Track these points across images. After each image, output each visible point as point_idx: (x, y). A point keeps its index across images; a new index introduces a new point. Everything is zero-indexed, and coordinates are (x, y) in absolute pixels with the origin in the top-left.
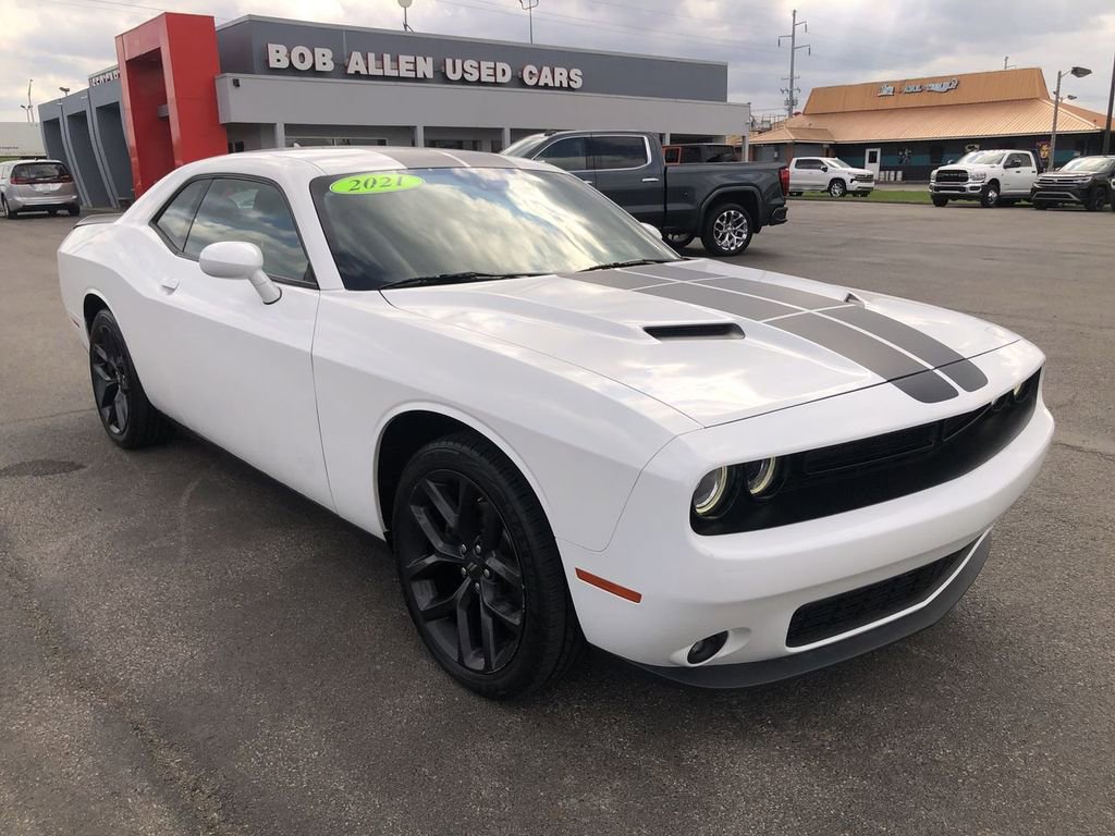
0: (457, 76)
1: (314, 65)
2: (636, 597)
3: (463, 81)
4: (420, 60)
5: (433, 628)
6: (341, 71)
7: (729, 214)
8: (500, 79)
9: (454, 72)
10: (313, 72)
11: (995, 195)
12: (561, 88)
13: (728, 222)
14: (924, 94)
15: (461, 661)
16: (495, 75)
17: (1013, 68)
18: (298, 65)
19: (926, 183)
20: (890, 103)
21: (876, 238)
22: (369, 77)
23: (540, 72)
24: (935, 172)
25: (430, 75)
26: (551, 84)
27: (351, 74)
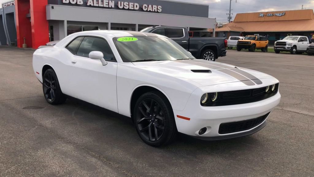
0: (122, 7)
1: (77, 2)
2: (189, 119)
3: (123, 9)
4: (110, 2)
5: (142, 134)
6: (85, 4)
7: (208, 53)
8: (135, 8)
9: (121, 6)
10: (76, 4)
11: (295, 50)
12: (155, 12)
13: (208, 55)
14: (274, 17)
15: (150, 140)
16: (134, 7)
17: (305, 9)
19: (272, 46)
20: (263, 19)
21: (255, 62)
22: (94, 7)
23: (148, 6)
24: (276, 42)
25: (113, 6)
26: (151, 10)
27: (88, 6)
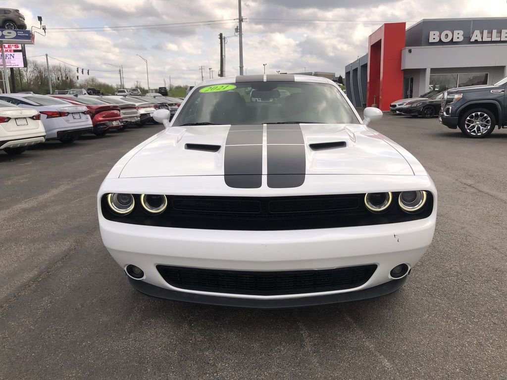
1: (452, 39)
6: (467, 40)
10: (452, 42)
18: (444, 40)
22: (483, 42)
27: (472, 42)
